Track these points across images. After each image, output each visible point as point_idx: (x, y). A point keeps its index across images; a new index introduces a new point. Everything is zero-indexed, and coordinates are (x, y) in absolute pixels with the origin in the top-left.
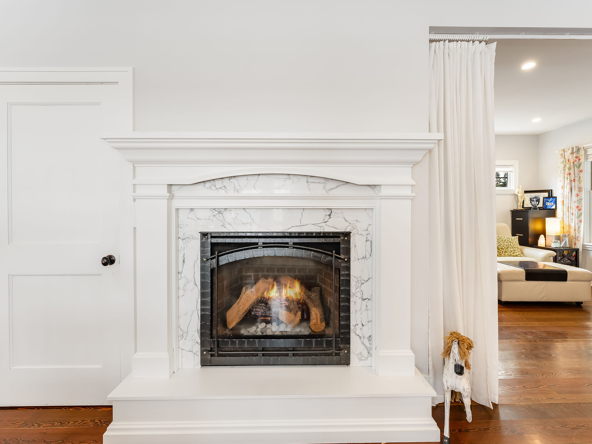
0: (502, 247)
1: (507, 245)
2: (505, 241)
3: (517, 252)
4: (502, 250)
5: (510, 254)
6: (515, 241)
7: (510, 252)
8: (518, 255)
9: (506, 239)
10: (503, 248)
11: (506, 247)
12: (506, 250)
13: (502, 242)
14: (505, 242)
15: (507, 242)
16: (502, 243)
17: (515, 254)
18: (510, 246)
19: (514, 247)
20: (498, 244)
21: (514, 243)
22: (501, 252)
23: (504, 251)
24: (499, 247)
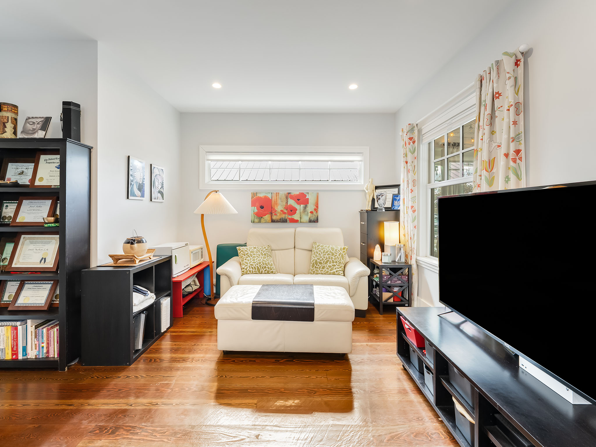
0: (321, 260)
1: (327, 258)
2: (327, 252)
3: (336, 269)
4: (320, 265)
5: (327, 270)
6: (339, 252)
7: (327, 268)
8: (336, 272)
9: (329, 249)
10: (322, 262)
11: (325, 261)
12: (325, 265)
13: (323, 254)
14: (327, 254)
15: (328, 254)
16: (322, 256)
17: (332, 271)
18: (330, 260)
19: (335, 261)
20: (318, 256)
21: (338, 255)
22: (319, 267)
23: (322, 266)
24: (318, 261)
